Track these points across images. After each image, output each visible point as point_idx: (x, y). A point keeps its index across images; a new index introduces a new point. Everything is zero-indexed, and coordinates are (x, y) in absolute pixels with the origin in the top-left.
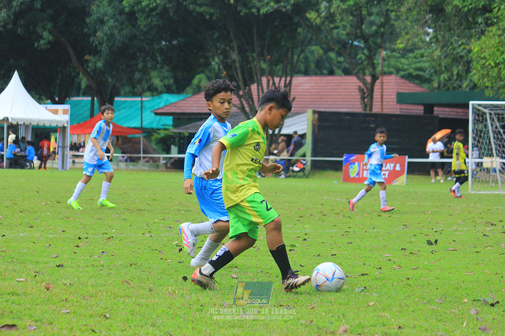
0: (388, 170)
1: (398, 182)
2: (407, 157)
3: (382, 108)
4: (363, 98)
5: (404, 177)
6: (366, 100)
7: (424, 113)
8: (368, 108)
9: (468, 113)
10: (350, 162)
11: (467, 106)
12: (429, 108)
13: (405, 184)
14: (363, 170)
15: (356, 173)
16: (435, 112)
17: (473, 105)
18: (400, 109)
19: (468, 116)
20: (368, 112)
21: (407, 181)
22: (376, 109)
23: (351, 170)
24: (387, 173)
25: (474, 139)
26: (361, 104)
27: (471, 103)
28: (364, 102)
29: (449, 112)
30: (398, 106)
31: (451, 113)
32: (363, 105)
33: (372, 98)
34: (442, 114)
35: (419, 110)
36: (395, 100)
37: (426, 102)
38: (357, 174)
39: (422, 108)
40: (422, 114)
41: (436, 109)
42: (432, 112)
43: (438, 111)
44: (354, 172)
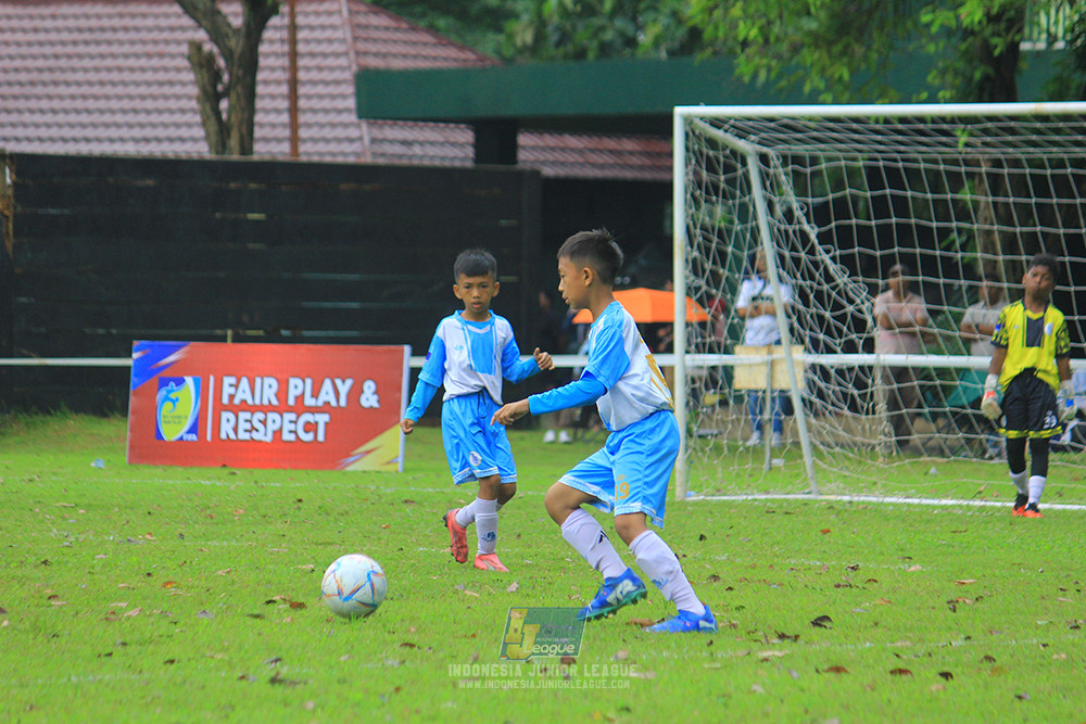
0: (326, 408)
1: (369, 457)
2: (407, 349)
3: (294, 140)
4: (211, 97)
5: (392, 441)
6: (224, 104)
7: (478, 158)
8: (234, 142)
9: (671, 155)
10: (165, 374)
11: (664, 127)
12: (496, 136)
13: (399, 466)
14: (220, 408)
15: (187, 424)
16: (522, 155)
17: (688, 121)
18: (374, 141)
19: (670, 169)
20: (236, 157)
21: (406, 457)
22: (270, 144)
23: (166, 409)
24: (323, 419)
25: (695, 268)
26: (204, 124)
27: (680, 111)
28: (217, 113)
29: (580, 152)
30: (365, 131)
31: (594, 158)
32: (213, 127)
33: (251, 95)
34: (554, 163)
35: (449, 147)
36: (351, 103)
37: (484, 109)
38: (192, 430)
39: (466, 136)
40: (469, 164)
41: (524, 139)
42: (509, 152)
43: (536, 152)
44: (178, 419)
